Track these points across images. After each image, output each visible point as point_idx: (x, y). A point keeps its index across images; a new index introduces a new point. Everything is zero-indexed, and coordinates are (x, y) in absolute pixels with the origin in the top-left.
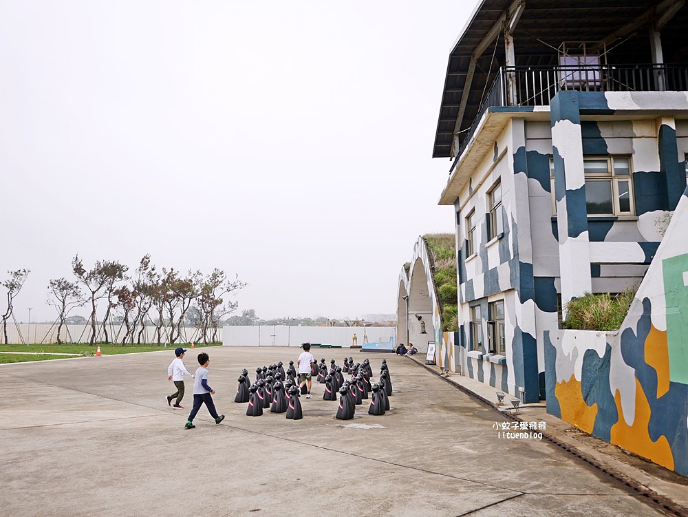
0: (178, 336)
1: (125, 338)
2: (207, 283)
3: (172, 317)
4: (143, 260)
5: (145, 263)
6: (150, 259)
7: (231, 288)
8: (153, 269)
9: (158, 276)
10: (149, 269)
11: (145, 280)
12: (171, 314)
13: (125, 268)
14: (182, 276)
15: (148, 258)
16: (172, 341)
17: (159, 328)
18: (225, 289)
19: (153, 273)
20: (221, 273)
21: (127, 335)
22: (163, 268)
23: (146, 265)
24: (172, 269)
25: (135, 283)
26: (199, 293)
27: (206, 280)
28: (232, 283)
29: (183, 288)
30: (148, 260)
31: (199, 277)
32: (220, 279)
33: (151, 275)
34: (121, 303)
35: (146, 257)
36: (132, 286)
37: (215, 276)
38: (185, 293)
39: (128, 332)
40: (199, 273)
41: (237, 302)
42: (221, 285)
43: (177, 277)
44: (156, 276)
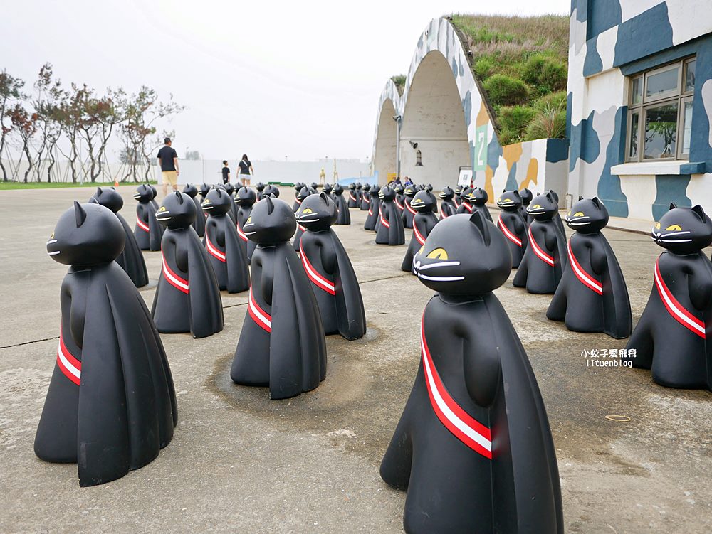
0: (99, 172)
1: (27, 174)
2: (133, 104)
3: (91, 149)
4: (42, 70)
5: (45, 75)
6: (52, 69)
7: (165, 112)
8: (58, 84)
9: (66, 94)
10: (52, 84)
11: (47, 99)
12: (90, 145)
13: (20, 82)
14: (98, 95)
15: (49, 69)
16: (93, 178)
17: (72, 162)
18: (157, 114)
19: (59, 89)
20: (151, 93)
21: (29, 170)
22: (73, 84)
23: (47, 76)
24: (85, 85)
25: (37, 104)
26: (123, 116)
27: (131, 99)
28: (165, 105)
29: (101, 111)
30: (49, 71)
31: (122, 97)
32: (150, 100)
33: (56, 93)
34: (15, 126)
35: (45, 67)
36: (33, 107)
37: (142, 95)
38: (104, 116)
39: (31, 166)
40: (121, 91)
41: (174, 132)
42: (151, 108)
43: (91, 97)
44: (62, 93)
